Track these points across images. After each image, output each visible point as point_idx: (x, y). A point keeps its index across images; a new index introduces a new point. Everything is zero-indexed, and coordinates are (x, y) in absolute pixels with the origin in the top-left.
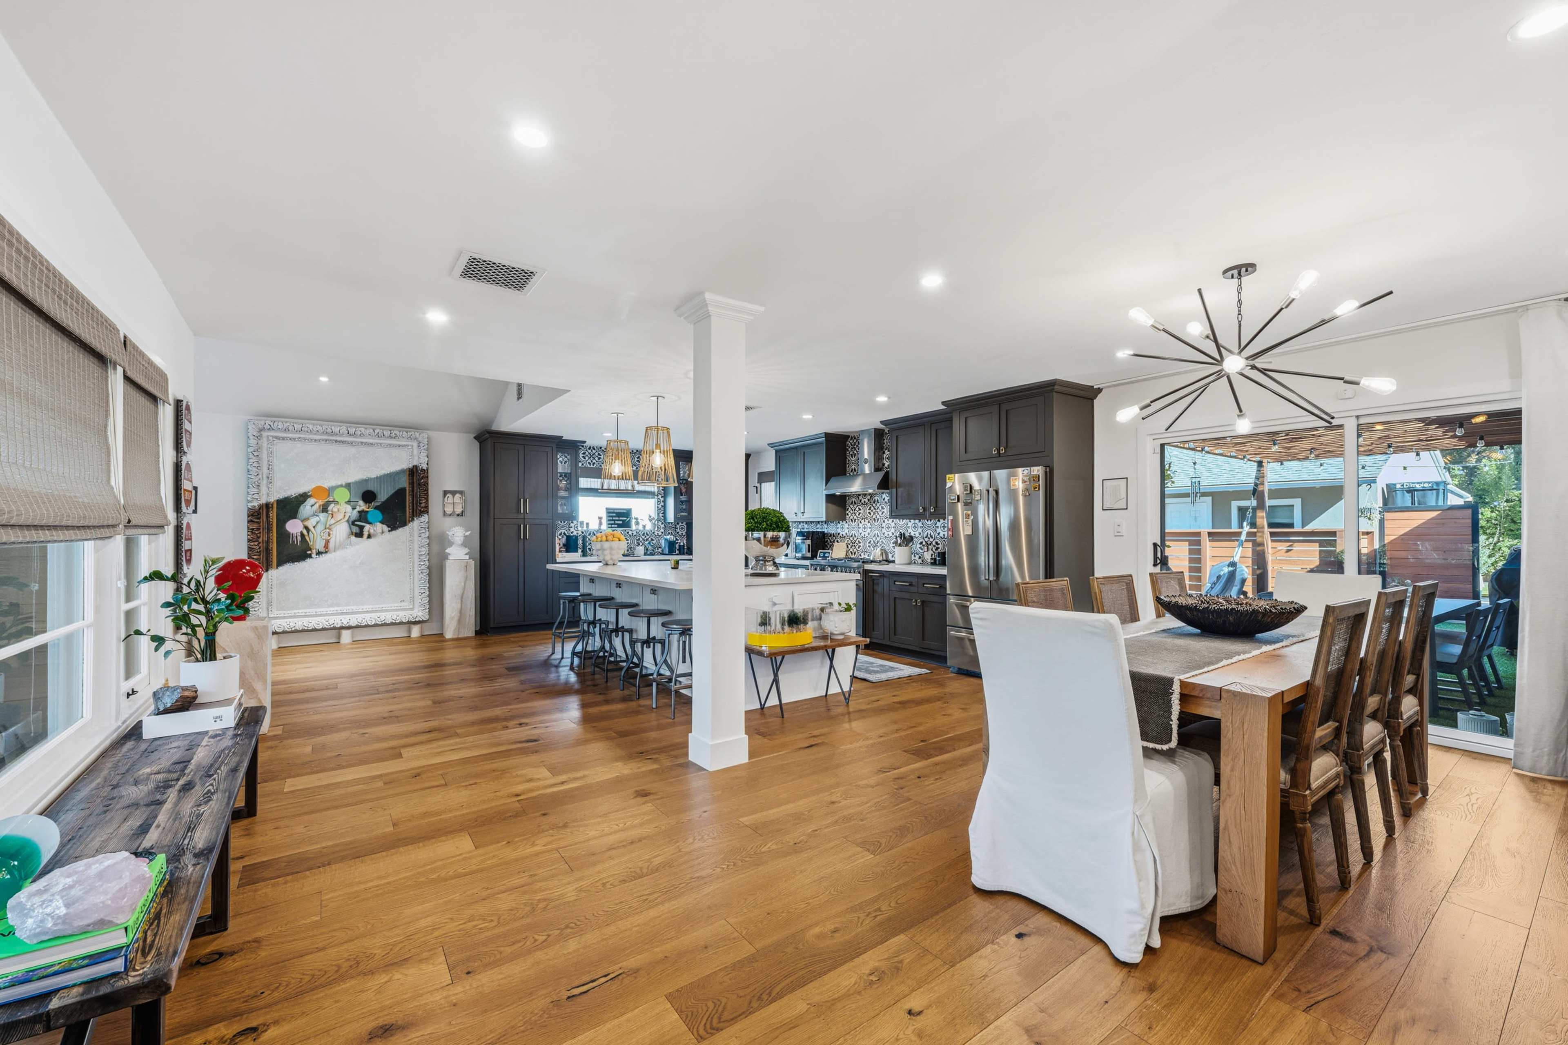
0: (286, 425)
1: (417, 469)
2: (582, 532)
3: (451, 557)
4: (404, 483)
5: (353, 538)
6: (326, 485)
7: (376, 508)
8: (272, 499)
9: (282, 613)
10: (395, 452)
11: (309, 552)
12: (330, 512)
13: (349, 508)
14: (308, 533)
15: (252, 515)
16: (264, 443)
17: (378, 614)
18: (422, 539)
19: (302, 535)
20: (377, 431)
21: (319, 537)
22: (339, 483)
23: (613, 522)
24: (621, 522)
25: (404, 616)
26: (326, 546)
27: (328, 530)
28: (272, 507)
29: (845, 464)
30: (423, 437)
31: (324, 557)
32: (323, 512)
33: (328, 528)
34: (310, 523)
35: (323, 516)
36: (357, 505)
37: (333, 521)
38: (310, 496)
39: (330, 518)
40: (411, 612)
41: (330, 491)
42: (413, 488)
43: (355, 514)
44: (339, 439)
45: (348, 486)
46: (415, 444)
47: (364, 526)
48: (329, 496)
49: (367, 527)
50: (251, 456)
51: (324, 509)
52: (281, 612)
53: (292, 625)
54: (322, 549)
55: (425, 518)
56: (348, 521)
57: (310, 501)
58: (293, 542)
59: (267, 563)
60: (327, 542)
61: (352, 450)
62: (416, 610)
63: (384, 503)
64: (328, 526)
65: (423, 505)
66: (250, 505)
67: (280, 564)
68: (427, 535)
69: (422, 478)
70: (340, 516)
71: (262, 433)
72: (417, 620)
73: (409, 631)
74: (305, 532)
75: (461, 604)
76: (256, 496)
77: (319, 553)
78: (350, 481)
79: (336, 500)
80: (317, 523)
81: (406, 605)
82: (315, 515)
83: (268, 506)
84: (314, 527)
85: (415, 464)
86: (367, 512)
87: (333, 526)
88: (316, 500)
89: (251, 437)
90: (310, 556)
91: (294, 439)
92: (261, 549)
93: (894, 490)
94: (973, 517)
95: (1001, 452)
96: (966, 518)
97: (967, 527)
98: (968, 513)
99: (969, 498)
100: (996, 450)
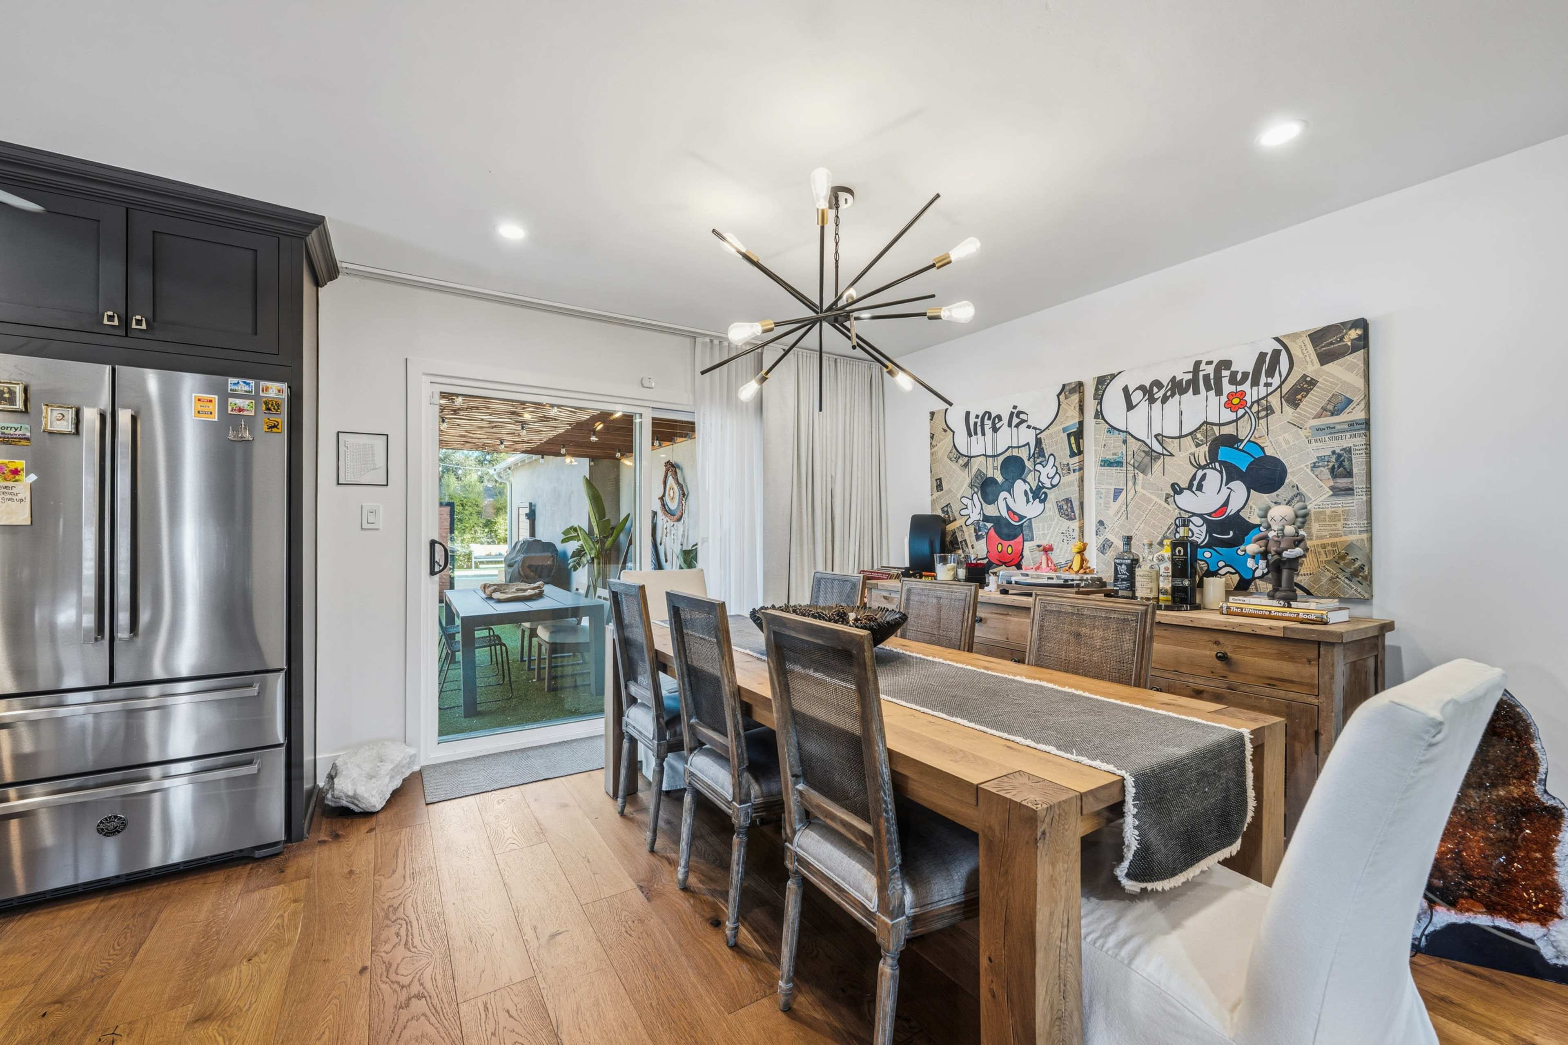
94: (33, 477)
95: (134, 326)
96: (5, 479)
97: (7, 502)
98: (12, 467)
99: (19, 426)
100: (116, 319)
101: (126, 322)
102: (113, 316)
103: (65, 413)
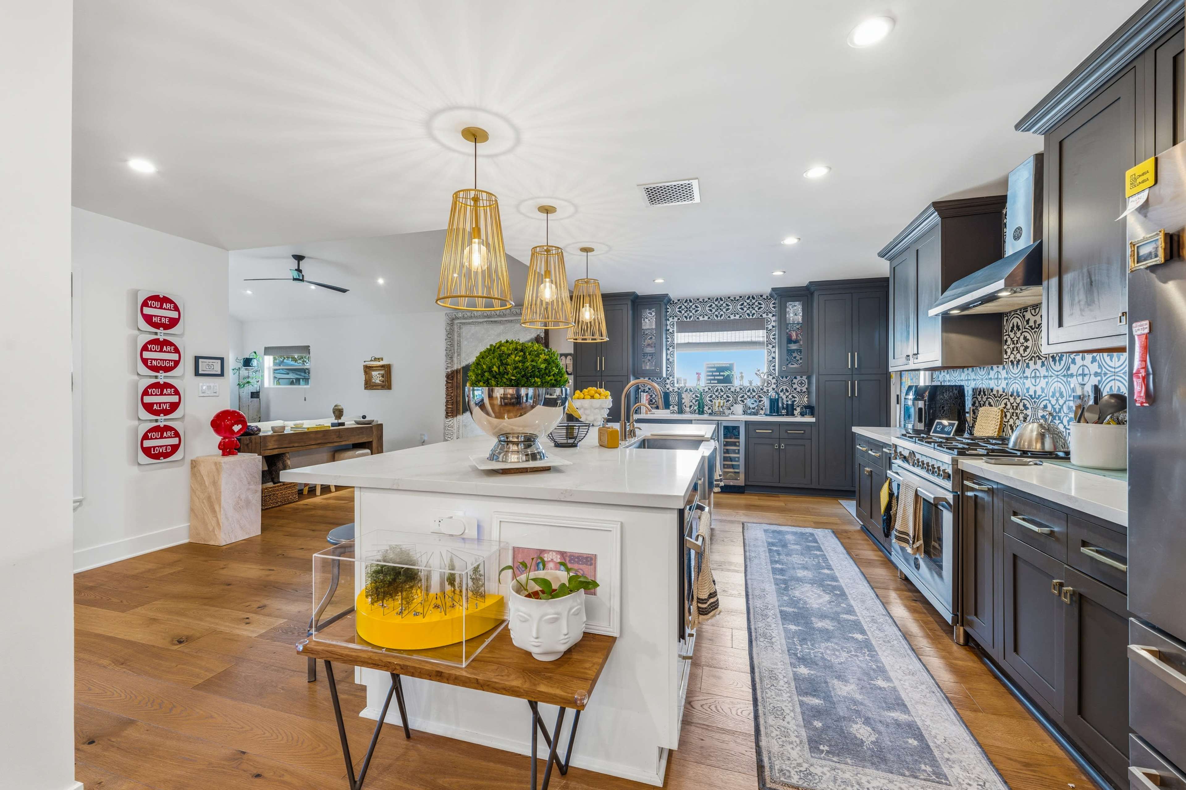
1: (540, 338)
2: (679, 389)
8: (460, 366)
15: (448, 379)
16: (456, 328)
23: (713, 378)
24: (721, 378)
28: (460, 372)
50: (447, 338)
59: (457, 412)
61: (501, 327)
66: (447, 372)
71: (454, 321)
76: (451, 365)
83: (457, 371)
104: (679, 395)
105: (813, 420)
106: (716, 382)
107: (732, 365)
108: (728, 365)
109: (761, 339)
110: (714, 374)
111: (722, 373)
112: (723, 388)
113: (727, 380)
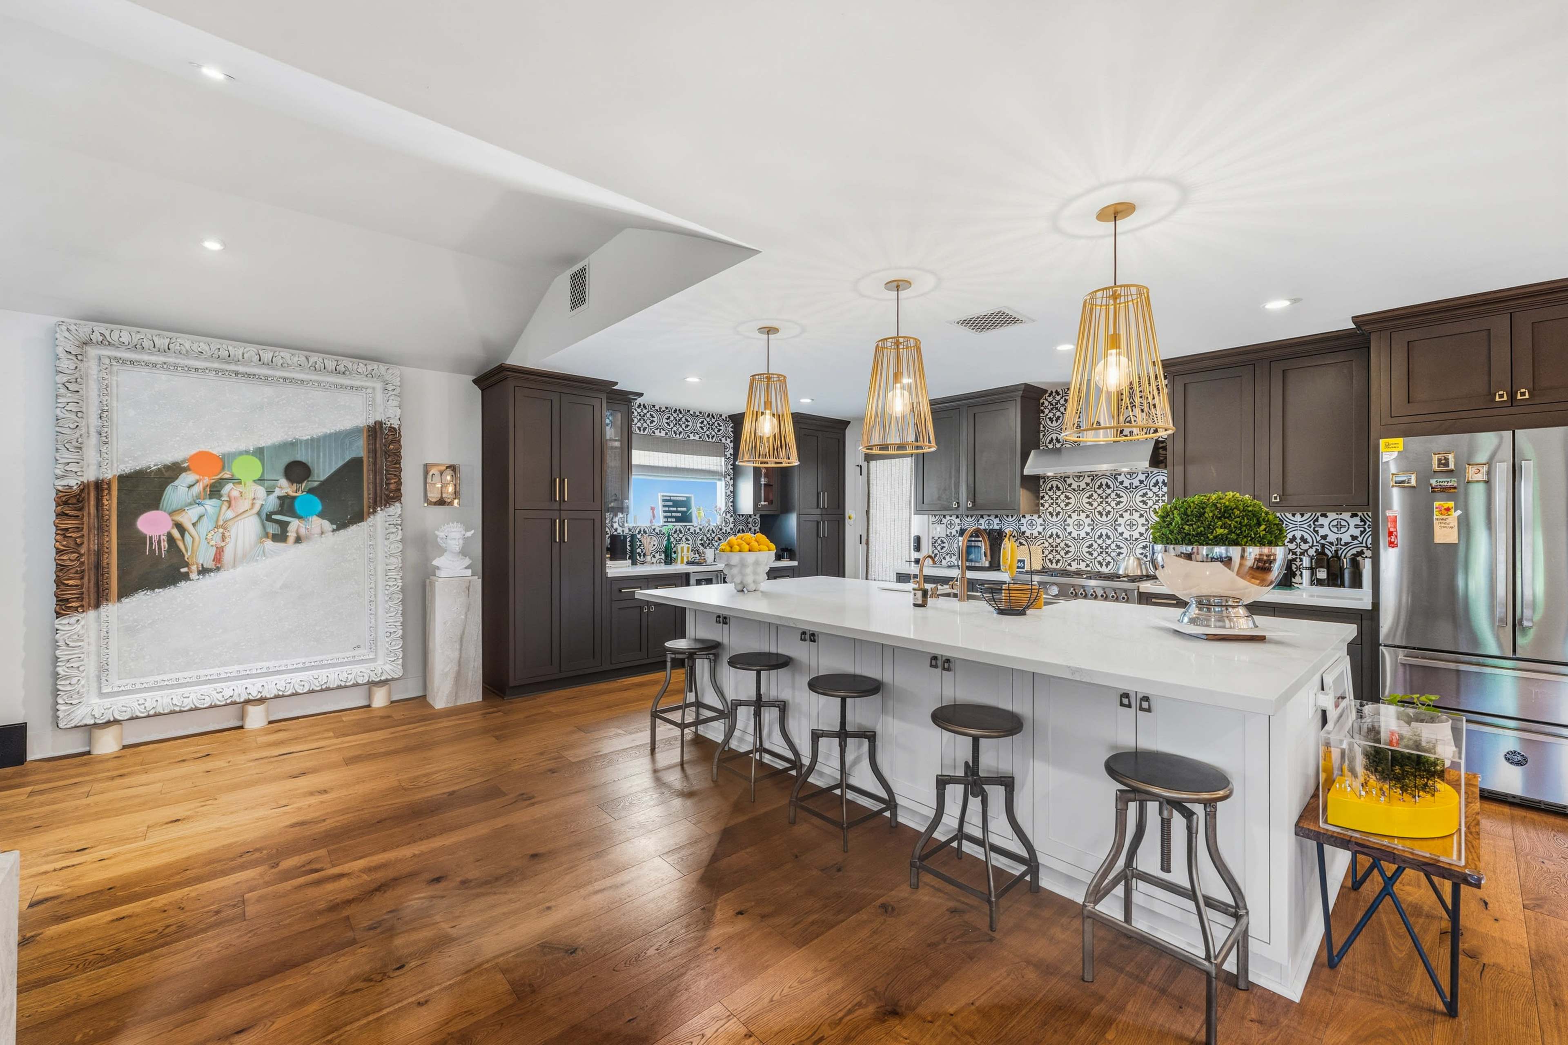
0: (136, 338)
1: (381, 427)
2: (630, 530)
3: (442, 574)
4: (359, 449)
5: (269, 544)
6: (217, 451)
7: (311, 491)
8: (110, 473)
9: (127, 683)
10: (344, 398)
11: (183, 570)
12: (225, 498)
13: (261, 491)
14: (183, 536)
15: (66, 503)
16: (92, 368)
17: (315, 673)
18: (391, 543)
19: (171, 539)
20: (312, 360)
21: (204, 542)
22: (243, 447)
23: (669, 514)
24: (680, 515)
25: (361, 673)
26: (218, 557)
27: (221, 530)
28: (109, 489)
29: (1038, 432)
30: (394, 374)
31: (212, 579)
32: (211, 497)
33: (222, 526)
34: (187, 518)
35: (210, 505)
36: (274, 487)
37: (230, 514)
38: (186, 470)
39: (224, 507)
40: (372, 665)
41: (224, 461)
42: (375, 458)
43: (272, 503)
44: (241, 369)
45: (259, 453)
46: (379, 386)
47: (288, 523)
48: (223, 469)
49: (294, 525)
50: (62, 391)
51: (214, 491)
52: (127, 681)
53: (149, 705)
54: (209, 564)
55: (395, 509)
56: (259, 514)
57: (187, 478)
58: (152, 551)
59: (98, 592)
60: (219, 552)
61: (268, 391)
62: (380, 662)
63: (323, 483)
64: (221, 523)
65: (392, 487)
66: (60, 484)
67: (125, 592)
68: (399, 538)
69: (391, 442)
70: (245, 505)
71: (88, 349)
72: (383, 678)
73: (370, 696)
74: (176, 533)
75: (461, 650)
76: (73, 467)
77: (204, 571)
78: (262, 444)
79: (237, 476)
80: (200, 517)
81: (364, 653)
82: (196, 502)
83: (99, 486)
84: (194, 525)
85: (378, 419)
86: (294, 498)
87: (230, 523)
88: (197, 477)
89: (62, 355)
90: (186, 577)
91: (155, 365)
92: (85, 567)
93: (1179, 469)
94: (1459, 512)
95: (1519, 397)
96: (1441, 514)
97: (1443, 529)
98: (1446, 506)
99: (1449, 480)
100: (1505, 395)
101: (1512, 396)
102: (1503, 394)
103: (1480, 469)
104: (633, 537)
105: (795, 563)
106: (674, 520)
107: (689, 498)
108: (685, 499)
109: (719, 469)
110: (671, 509)
111: (679, 509)
112: (682, 529)
113: (685, 518)
